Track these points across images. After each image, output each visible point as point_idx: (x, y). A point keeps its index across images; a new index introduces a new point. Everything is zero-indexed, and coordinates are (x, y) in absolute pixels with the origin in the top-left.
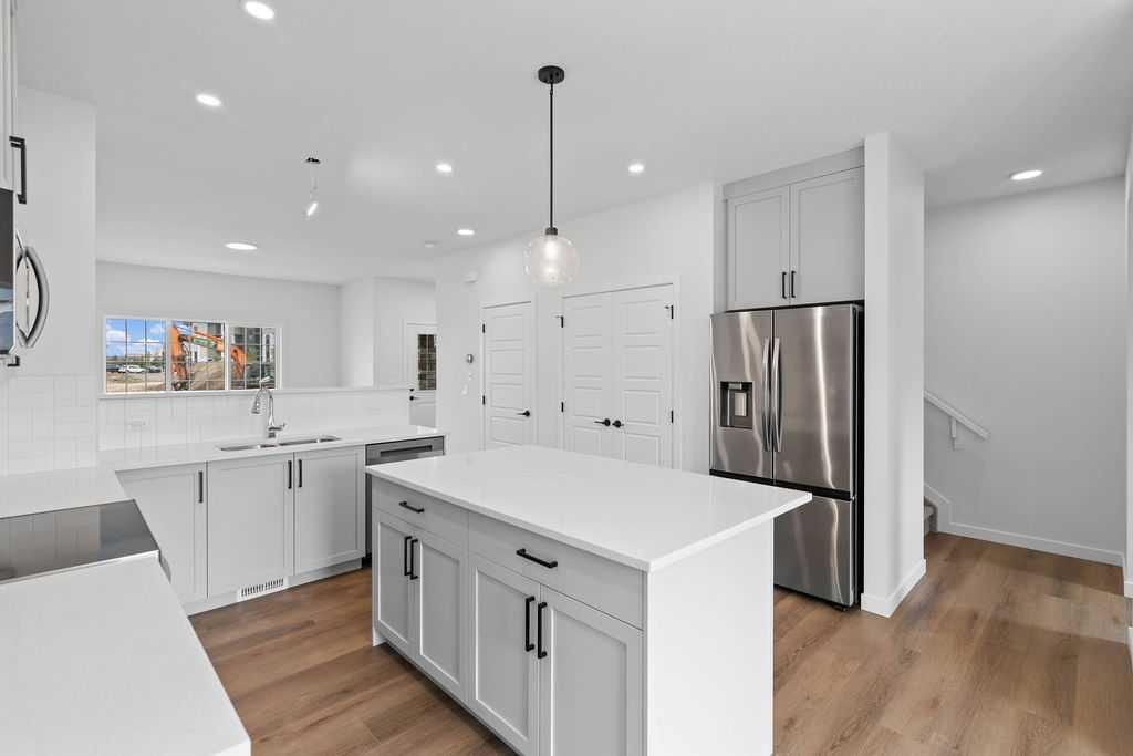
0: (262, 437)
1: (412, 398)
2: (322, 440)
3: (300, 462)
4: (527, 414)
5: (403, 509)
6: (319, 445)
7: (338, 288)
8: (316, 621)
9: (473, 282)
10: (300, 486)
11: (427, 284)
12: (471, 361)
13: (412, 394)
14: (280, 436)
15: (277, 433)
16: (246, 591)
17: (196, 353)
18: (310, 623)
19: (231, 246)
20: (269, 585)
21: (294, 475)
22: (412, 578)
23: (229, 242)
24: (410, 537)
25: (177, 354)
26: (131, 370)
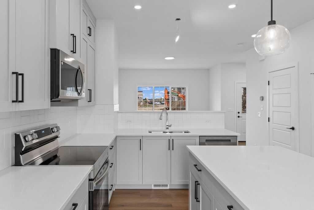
0: (164, 129)
1: (239, 117)
2: (185, 132)
3: (173, 140)
4: (293, 129)
5: (194, 167)
6: (183, 134)
7: (208, 70)
8: (173, 205)
9: (263, 60)
10: (173, 150)
11: (243, 64)
12: (263, 100)
13: (240, 115)
14: (171, 129)
15: (169, 128)
16: (155, 186)
17: (174, 98)
18: (171, 206)
19: (167, 58)
20: (163, 186)
21: (171, 145)
22: (197, 201)
23: (166, 57)
24: (198, 182)
25: (167, 98)
26: (157, 103)
